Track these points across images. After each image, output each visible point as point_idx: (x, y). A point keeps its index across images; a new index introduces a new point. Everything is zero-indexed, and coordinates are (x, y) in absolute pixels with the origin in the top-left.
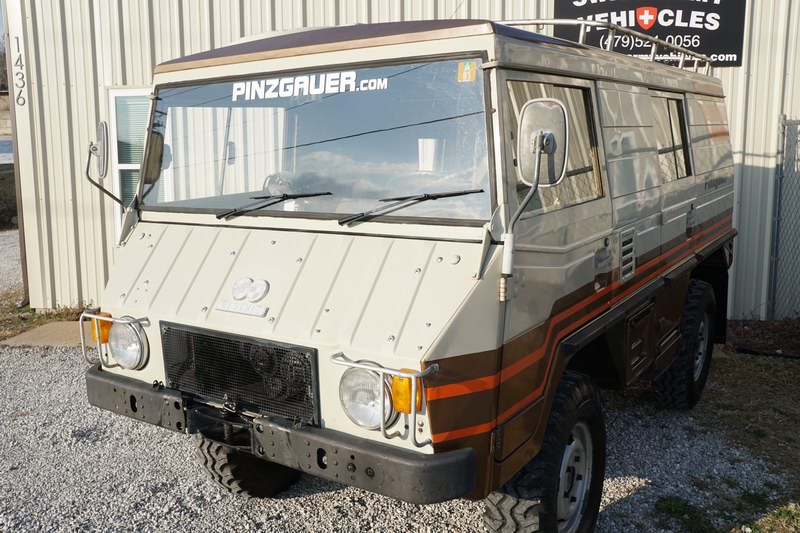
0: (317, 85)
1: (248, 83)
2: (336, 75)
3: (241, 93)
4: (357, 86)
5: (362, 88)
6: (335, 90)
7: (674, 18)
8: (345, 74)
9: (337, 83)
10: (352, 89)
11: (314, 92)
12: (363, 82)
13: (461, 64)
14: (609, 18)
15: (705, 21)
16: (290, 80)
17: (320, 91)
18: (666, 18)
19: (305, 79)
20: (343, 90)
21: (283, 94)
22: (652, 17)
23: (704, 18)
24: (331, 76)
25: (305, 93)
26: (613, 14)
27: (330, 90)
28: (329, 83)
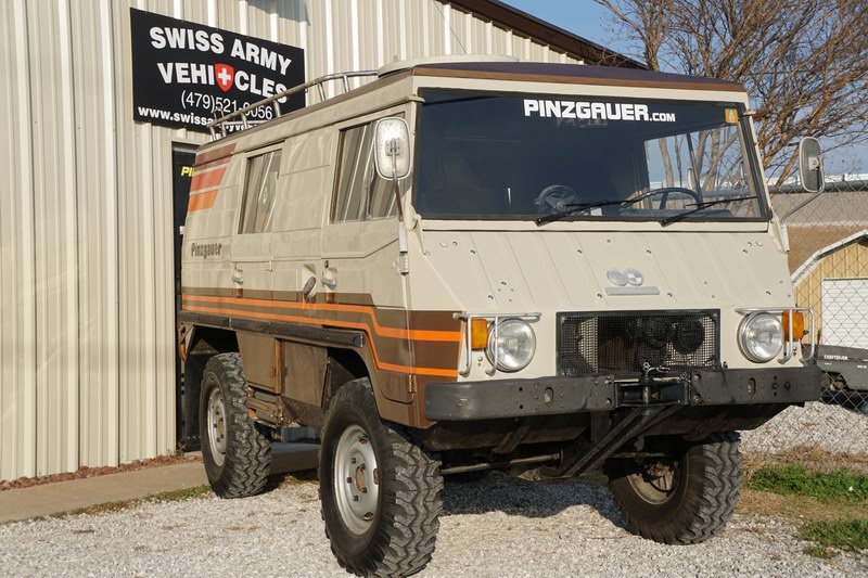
0: (614, 112)
1: (541, 102)
2: (631, 106)
3: (535, 109)
4: (650, 116)
5: (655, 119)
6: (632, 118)
7: (249, 82)
8: (637, 107)
9: (632, 112)
10: (646, 118)
11: (611, 117)
12: (654, 114)
13: (727, 110)
14: (189, 70)
15: (274, 92)
16: (587, 104)
17: (617, 117)
18: (243, 81)
19: (601, 105)
20: (638, 118)
21: (581, 116)
22: (229, 78)
23: (274, 87)
24: (624, 106)
25: (604, 117)
26: (193, 66)
27: (625, 118)
28: (625, 112)
